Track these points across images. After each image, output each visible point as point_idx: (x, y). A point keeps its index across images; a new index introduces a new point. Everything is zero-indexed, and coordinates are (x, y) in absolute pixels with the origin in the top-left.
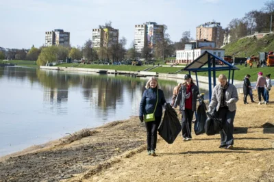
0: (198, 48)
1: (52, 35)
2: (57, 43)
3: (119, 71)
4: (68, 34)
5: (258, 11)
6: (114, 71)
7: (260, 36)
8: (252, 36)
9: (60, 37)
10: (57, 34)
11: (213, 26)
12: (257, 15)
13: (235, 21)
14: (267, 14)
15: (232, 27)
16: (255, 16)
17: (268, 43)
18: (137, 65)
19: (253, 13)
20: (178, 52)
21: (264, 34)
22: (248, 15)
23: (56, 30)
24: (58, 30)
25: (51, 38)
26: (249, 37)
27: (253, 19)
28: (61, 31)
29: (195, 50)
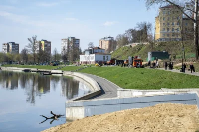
0: (93, 53)
1: (7, 46)
2: (11, 51)
3: (39, 70)
4: (18, 45)
5: (133, 29)
6: (35, 70)
7: (134, 45)
8: (129, 45)
9: (13, 47)
10: (11, 45)
11: (109, 39)
12: (133, 31)
13: (120, 36)
14: (139, 31)
15: (118, 39)
16: (132, 32)
17: (139, 49)
18: (53, 65)
19: (130, 30)
20: (81, 56)
21: (137, 44)
22: (127, 31)
23: (10, 42)
24: (11, 42)
25: (7, 47)
26: (127, 45)
27: (130, 34)
28: (13, 43)
29: (91, 55)
